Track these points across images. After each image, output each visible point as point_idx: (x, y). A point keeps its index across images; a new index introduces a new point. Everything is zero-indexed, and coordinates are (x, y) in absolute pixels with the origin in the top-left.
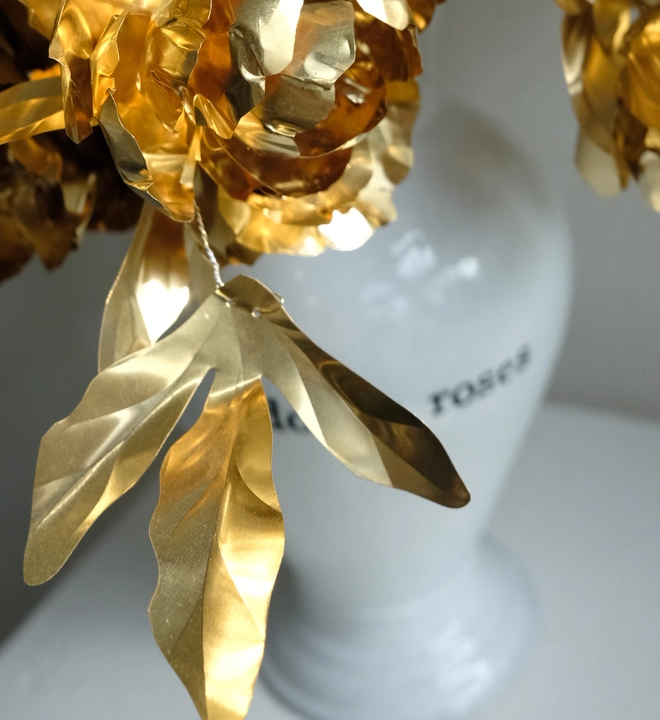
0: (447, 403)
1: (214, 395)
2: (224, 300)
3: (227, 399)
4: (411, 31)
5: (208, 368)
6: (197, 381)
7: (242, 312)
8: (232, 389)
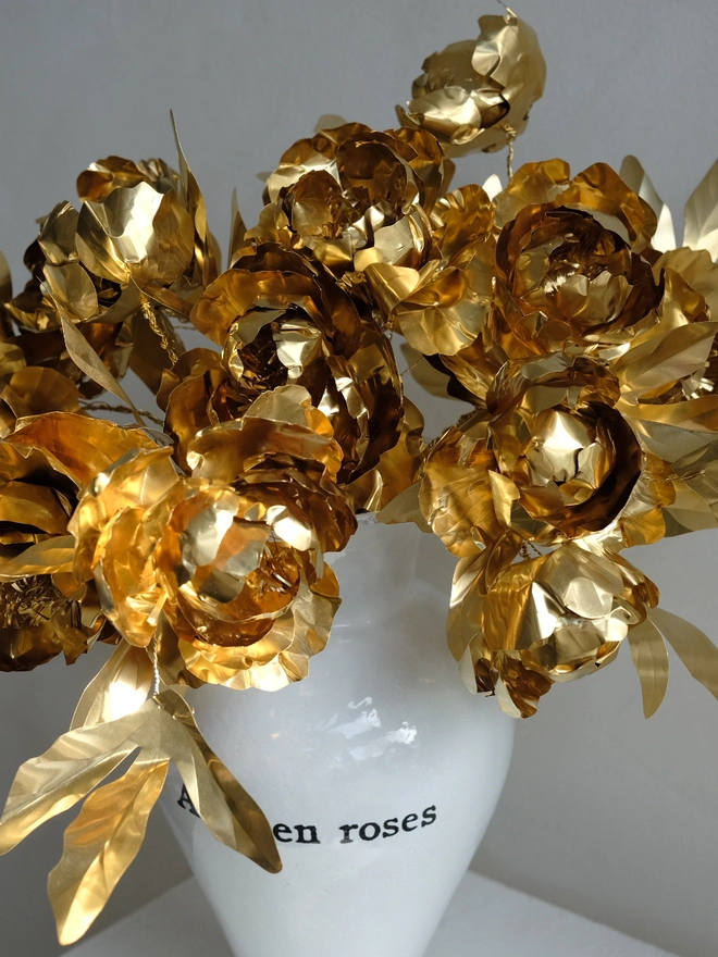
0: (354, 834)
1: (137, 763)
2: (157, 704)
3: (146, 767)
4: (310, 553)
5: (136, 746)
6: (129, 752)
7: (166, 714)
8: (149, 762)
